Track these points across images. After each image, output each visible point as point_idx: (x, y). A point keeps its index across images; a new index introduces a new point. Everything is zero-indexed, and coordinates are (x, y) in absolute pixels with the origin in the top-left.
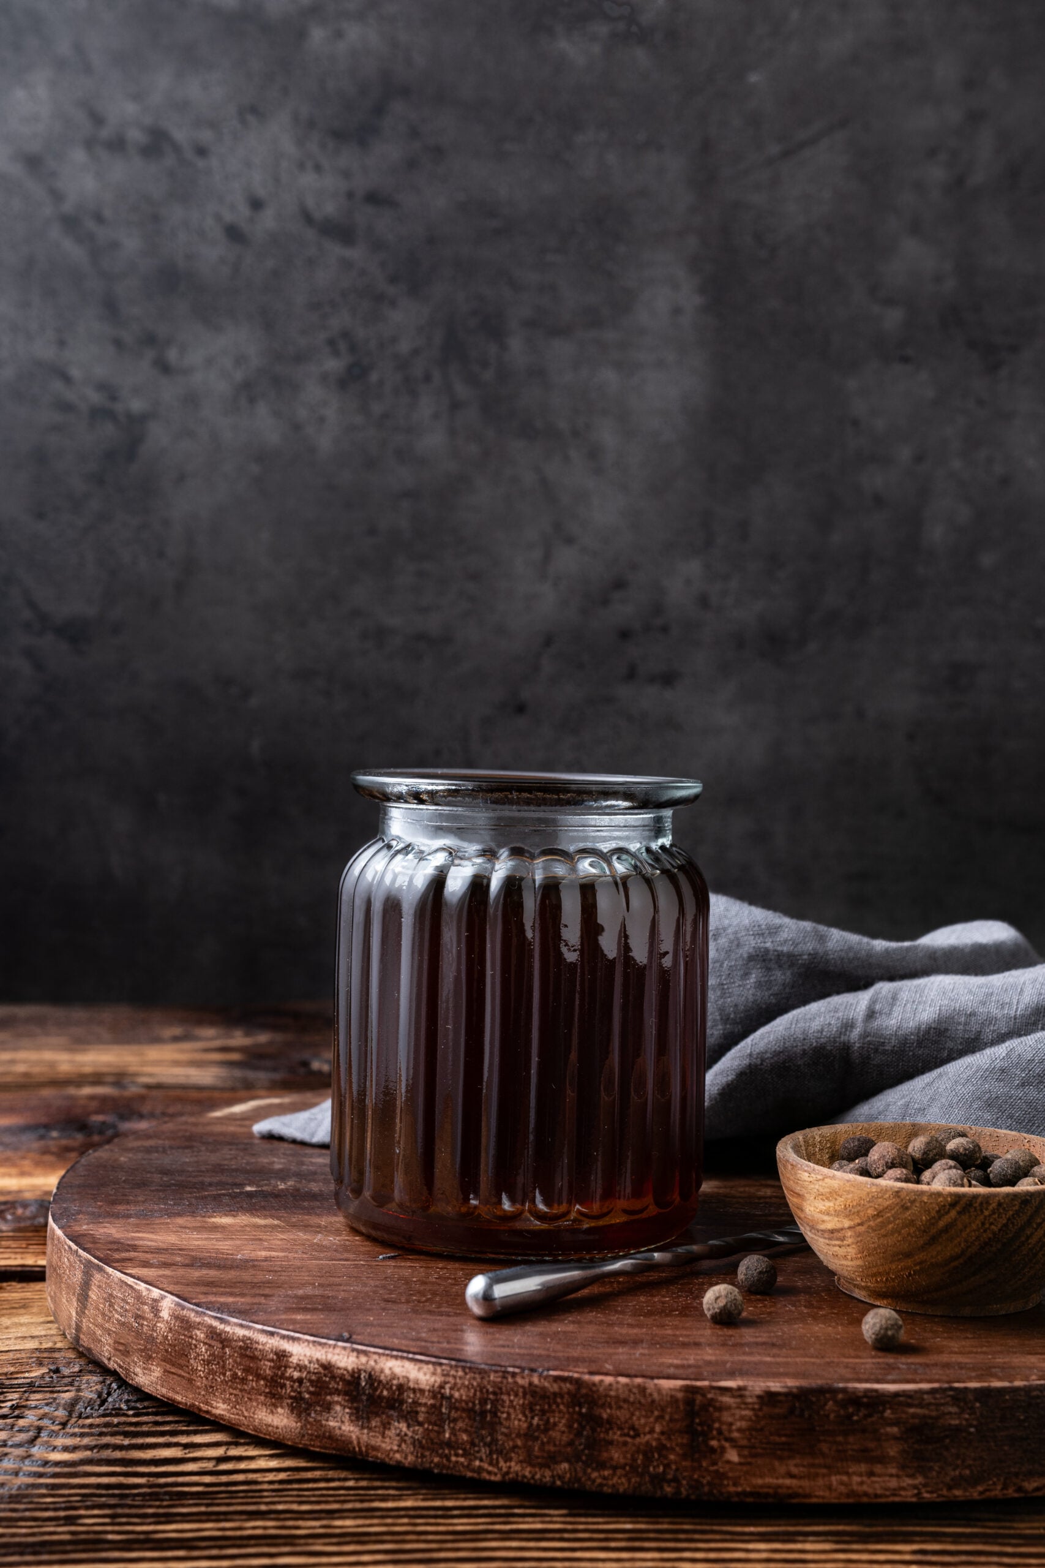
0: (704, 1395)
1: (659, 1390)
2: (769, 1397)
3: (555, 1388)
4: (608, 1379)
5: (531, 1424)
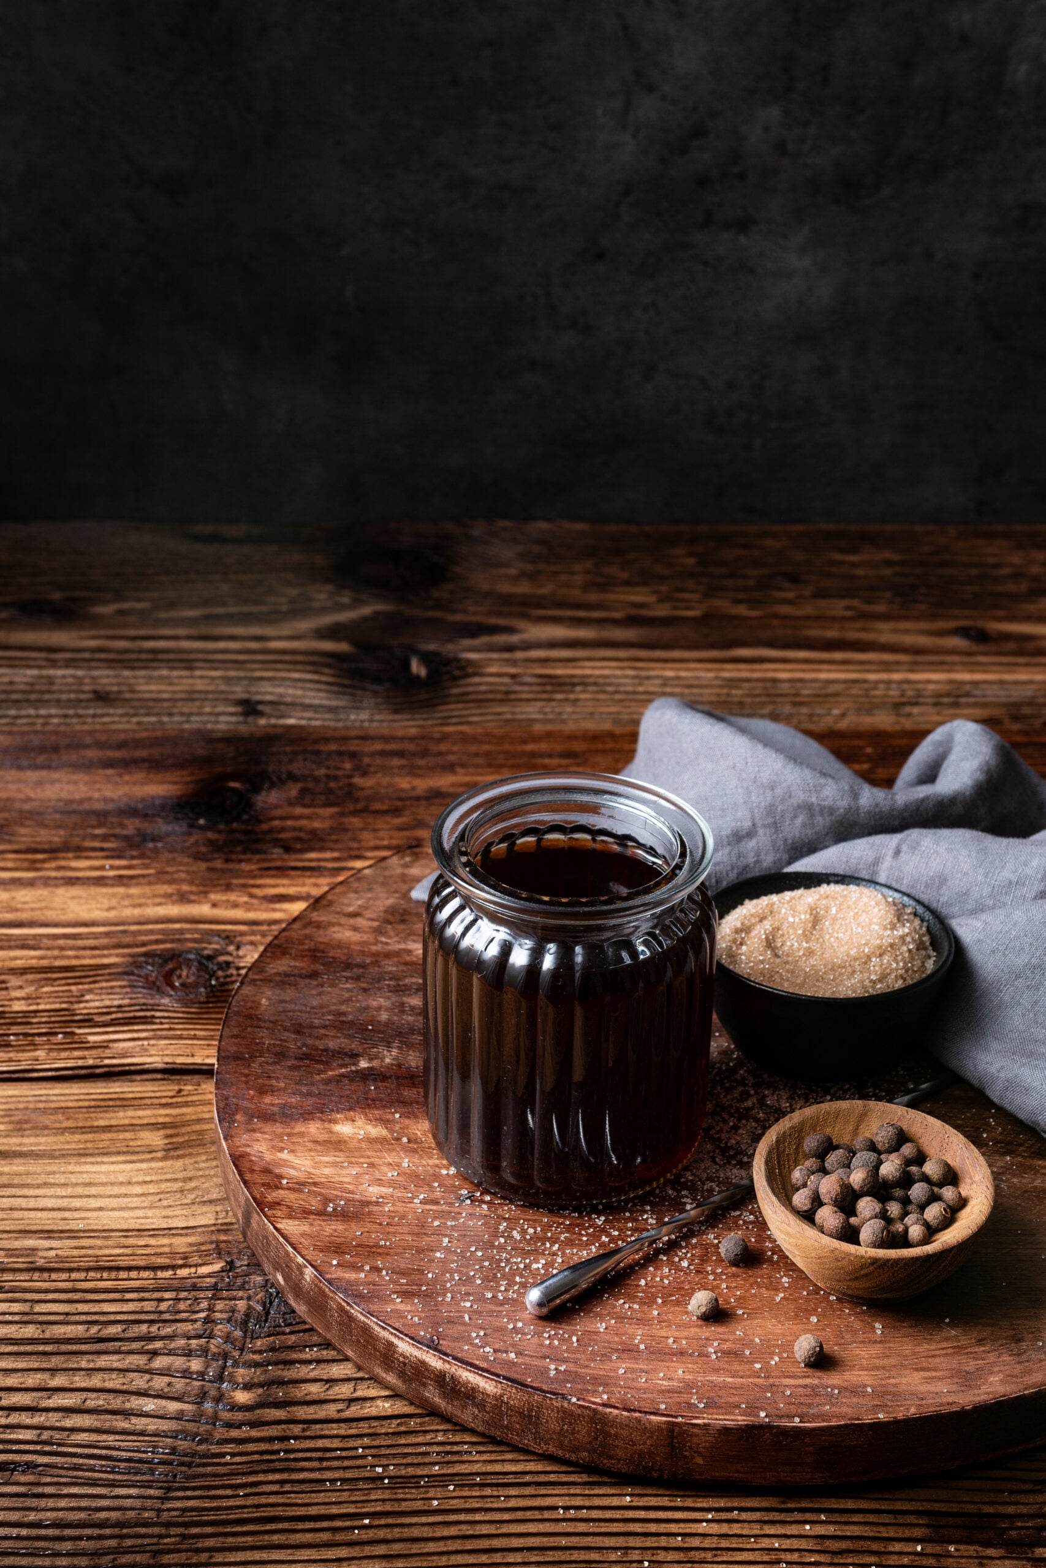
0: (681, 1428)
1: (650, 1422)
2: (726, 1430)
3: (579, 1411)
4: (616, 1412)
5: (562, 1429)
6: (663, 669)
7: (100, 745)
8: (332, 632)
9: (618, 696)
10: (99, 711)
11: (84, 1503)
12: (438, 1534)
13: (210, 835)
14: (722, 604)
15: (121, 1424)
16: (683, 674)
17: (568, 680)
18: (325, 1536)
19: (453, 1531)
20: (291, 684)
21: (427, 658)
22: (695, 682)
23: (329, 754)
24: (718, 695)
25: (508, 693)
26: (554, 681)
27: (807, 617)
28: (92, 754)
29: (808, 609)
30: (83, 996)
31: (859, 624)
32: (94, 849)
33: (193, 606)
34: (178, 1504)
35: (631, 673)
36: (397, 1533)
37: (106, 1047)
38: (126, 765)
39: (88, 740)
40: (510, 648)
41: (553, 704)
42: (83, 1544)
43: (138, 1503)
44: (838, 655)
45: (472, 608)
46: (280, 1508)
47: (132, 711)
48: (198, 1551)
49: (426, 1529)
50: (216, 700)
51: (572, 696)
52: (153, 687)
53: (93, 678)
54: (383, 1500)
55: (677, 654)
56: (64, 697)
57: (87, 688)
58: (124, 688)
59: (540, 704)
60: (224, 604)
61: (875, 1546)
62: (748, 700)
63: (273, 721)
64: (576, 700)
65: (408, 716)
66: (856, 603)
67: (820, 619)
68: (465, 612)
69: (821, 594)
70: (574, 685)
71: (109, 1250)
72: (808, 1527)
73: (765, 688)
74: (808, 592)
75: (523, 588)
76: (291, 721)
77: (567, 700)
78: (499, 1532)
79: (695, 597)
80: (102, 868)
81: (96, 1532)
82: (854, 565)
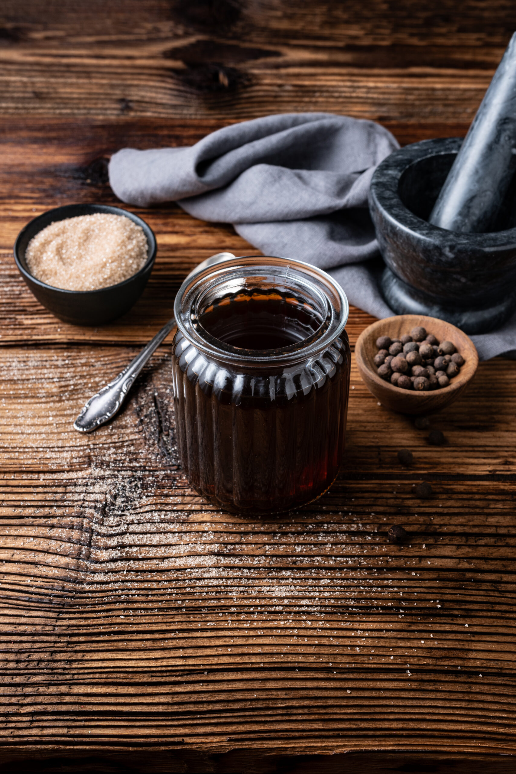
6: (367, 81)
7: (30, 128)
8: (171, 54)
9: (341, 100)
10: (37, 105)
11: (12, 620)
12: (213, 644)
13: (94, 190)
14: (404, 37)
15: (33, 570)
16: (380, 85)
17: (311, 89)
18: (149, 644)
19: (221, 642)
20: (148, 89)
21: (230, 73)
22: (386, 91)
23: (163, 136)
24: (400, 99)
25: (276, 97)
26: (304, 89)
27: (453, 46)
28: (24, 134)
29: (454, 41)
30: (20, 294)
31: (484, 51)
32: (26, 198)
33: (90, 35)
34: (65, 622)
35: (348, 84)
36: (189, 643)
37: (34, 328)
38: (45, 141)
39: (22, 124)
40: (278, 66)
41: (303, 104)
42: (11, 646)
43: (42, 621)
44: (471, 72)
45: (256, 39)
46: (123, 626)
47: (56, 106)
48: (76, 652)
49: (205, 640)
50: (105, 99)
51: (314, 99)
52: (68, 90)
53: (33, 83)
54: (182, 622)
55: (376, 71)
56: (16, 95)
57: (30, 89)
58: (51, 90)
59: (295, 104)
60: (108, 34)
61: (461, 654)
62: (417, 103)
63: (139, 114)
64: (316, 102)
65: (217, 112)
66: (482, 36)
67: (463, 47)
68: (251, 41)
69: (462, 30)
70: (315, 92)
71: (27, 460)
72: (423, 642)
73: (428, 95)
74: (454, 28)
75: (285, 25)
76: (149, 114)
77: (310, 102)
78: (248, 643)
79: (387, 31)
80: (31, 210)
81: (19, 638)
82: (483, 9)
